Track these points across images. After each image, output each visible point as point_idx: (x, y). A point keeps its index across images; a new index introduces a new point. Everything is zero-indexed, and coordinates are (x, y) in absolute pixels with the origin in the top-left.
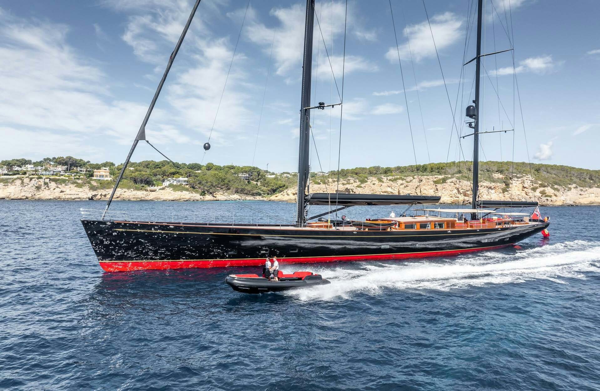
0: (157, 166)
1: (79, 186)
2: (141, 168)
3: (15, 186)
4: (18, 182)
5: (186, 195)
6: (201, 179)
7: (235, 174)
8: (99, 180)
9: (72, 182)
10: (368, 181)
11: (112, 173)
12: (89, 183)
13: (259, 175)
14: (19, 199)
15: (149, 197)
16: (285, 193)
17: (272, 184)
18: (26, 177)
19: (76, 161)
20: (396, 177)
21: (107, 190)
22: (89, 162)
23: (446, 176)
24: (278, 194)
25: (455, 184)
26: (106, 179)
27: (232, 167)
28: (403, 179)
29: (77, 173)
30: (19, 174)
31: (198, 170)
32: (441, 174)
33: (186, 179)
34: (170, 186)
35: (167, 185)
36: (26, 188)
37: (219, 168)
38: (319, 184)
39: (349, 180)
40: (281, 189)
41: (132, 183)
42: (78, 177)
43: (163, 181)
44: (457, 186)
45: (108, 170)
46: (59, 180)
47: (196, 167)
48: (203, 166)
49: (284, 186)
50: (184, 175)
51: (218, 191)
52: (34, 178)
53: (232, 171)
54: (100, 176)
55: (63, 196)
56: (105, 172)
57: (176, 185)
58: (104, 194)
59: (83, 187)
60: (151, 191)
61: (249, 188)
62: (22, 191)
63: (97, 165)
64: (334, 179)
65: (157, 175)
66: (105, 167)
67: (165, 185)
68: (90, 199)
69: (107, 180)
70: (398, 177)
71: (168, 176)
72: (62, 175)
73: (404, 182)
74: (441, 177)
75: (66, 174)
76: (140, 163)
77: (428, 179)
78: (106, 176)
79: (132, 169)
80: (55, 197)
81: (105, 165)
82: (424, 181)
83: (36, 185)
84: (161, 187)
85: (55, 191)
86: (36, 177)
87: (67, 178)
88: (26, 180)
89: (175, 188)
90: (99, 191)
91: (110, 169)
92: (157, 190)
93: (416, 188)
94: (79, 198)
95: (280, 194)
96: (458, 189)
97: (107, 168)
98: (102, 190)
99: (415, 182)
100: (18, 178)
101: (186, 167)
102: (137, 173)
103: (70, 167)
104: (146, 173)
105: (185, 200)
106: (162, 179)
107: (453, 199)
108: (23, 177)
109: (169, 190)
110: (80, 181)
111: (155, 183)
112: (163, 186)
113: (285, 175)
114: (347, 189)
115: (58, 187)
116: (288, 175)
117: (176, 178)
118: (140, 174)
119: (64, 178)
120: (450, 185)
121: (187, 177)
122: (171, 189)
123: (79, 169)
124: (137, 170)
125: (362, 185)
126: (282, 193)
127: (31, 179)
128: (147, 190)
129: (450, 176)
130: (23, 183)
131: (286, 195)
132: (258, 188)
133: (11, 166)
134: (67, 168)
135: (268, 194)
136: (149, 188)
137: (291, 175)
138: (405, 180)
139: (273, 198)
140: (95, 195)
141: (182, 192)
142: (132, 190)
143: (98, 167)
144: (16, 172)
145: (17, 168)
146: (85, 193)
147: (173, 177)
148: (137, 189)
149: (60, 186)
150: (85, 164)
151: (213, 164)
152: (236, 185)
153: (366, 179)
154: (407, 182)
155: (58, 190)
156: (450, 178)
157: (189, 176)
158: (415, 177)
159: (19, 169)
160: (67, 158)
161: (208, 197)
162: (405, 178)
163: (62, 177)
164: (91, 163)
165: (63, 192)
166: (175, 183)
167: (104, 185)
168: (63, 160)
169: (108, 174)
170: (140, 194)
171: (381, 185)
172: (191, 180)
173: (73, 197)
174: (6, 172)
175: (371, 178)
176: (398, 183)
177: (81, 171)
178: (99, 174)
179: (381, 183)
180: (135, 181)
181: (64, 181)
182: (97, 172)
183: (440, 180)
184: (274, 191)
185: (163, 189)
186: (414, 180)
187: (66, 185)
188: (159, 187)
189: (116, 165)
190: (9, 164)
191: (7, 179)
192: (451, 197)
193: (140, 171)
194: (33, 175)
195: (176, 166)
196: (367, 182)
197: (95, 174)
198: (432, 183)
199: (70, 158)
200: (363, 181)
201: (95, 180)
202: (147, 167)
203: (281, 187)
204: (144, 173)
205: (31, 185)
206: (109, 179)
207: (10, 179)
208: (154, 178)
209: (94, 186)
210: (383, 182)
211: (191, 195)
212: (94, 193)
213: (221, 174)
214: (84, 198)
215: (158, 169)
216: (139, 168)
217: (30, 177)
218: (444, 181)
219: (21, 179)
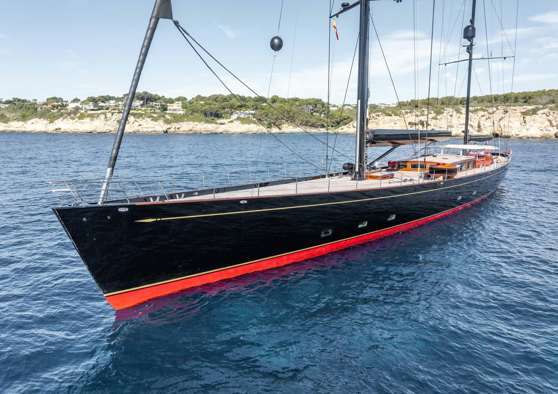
0: (225, 99)
1: (155, 119)
2: (211, 101)
3: (100, 121)
4: (102, 117)
5: (254, 128)
6: (267, 112)
7: (300, 106)
8: (172, 114)
9: (148, 116)
10: (445, 112)
11: (184, 107)
12: (164, 117)
13: (323, 107)
14: (104, 133)
15: (219, 130)
16: (351, 126)
17: (336, 116)
18: (109, 112)
19: (151, 96)
20: (477, 108)
21: (180, 123)
22: (163, 97)
23: (537, 106)
24: (343, 127)
25: (547, 116)
26: (179, 112)
27: (296, 100)
28: (484, 111)
29: (152, 107)
30: (102, 109)
31: (263, 103)
32: (529, 104)
33: (253, 112)
34: (238, 119)
35: (235, 118)
36: (109, 122)
37: (283, 101)
38: (391, 115)
39: (423, 111)
40: (345, 121)
41: (203, 117)
42: (153, 111)
43: (232, 114)
44: (551, 118)
45: (181, 105)
46: (137, 114)
47: (262, 99)
48: (268, 99)
49: (349, 118)
50: (251, 107)
51: (284, 123)
52: (115, 113)
53: (297, 103)
54: (173, 110)
55: (141, 129)
56: (178, 106)
57: (243, 118)
58: (177, 127)
59: (158, 121)
60: (220, 124)
61: (313, 120)
62: (106, 125)
63: (170, 99)
64: (407, 110)
65: (225, 108)
66: (178, 101)
67: (234, 118)
68: (165, 132)
69: (180, 114)
70: (479, 108)
71: (236, 109)
72: (140, 109)
73: (486, 113)
74: (530, 107)
75: (143, 109)
76: (209, 97)
77: (515, 110)
78: (179, 110)
79: (202, 102)
80: (134, 130)
81: (178, 99)
82: (510, 112)
83: (117, 119)
84: (230, 120)
85: (134, 124)
86: (117, 111)
87: (144, 112)
88: (109, 115)
89: (243, 121)
90: (173, 124)
91: (182, 103)
92: (226, 123)
93: (500, 120)
94: (155, 131)
95: (346, 126)
96: (550, 121)
97: (180, 103)
98: (176, 124)
99: (499, 114)
100: (102, 113)
101: (252, 100)
102: (207, 107)
103: (147, 101)
104: (215, 106)
105: (253, 132)
106: (230, 112)
107: (543, 133)
108: (106, 112)
109: (237, 123)
110: (155, 115)
111: (224, 116)
112: (232, 119)
113: (347, 107)
114: (421, 121)
115: (136, 121)
116: (350, 107)
117: (244, 110)
118: (210, 107)
119: (141, 112)
120: (541, 117)
121: (254, 110)
122: (240, 122)
123: (154, 103)
124: (206, 104)
125: (438, 117)
126: (348, 125)
127: (113, 114)
128: (216, 123)
129: (541, 106)
130: (106, 117)
131: (352, 128)
132: (322, 121)
133: (96, 102)
134: (144, 103)
135: (332, 126)
136: (218, 121)
137: (352, 107)
138: (487, 111)
139: (339, 130)
140: (170, 128)
141: (249, 124)
142: (203, 123)
143: (171, 101)
144: (100, 107)
145: (101, 104)
146: (160, 126)
147: (241, 110)
148: (207, 122)
149: (138, 120)
150: (159, 99)
151: (278, 97)
152: (301, 118)
153: (442, 110)
154: (490, 113)
155: (136, 124)
156: (542, 109)
157: (256, 109)
158: (499, 108)
159: (103, 104)
160: (143, 93)
161: (275, 130)
162: (487, 109)
163: (140, 111)
164: (166, 97)
165: (141, 125)
166: (242, 116)
167: (177, 119)
168: (140, 95)
169: (181, 108)
170: (210, 127)
171: (459, 117)
172: (257, 112)
173: (150, 130)
174: (92, 107)
175: (448, 109)
176: (478, 114)
177: (156, 105)
178: (172, 108)
179: (459, 115)
180: (206, 115)
181: (141, 115)
182: (170, 107)
183: (530, 111)
184: (338, 124)
185: (232, 122)
186: (498, 111)
187: (143, 119)
188: (228, 120)
189: (188, 100)
190: (94, 100)
191: (93, 114)
192: (542, 130)
193: (210, 104)
194: (114, 109)
195: (243, 99)
196: (443, 113)
197: (168, 108)
198: (520, 114)
199: (146, 93)
200: (439, 113)
201: (169, 114)
202: (216, 101)
203: (345, 119)
204: (213, 106)
205: (113, 119)
206: (182, 112)
207: (96, 113)
208: (222, 112)
209: (168, 120)
210: (461, 113)
211: (258, 127)
212: (169, 126)
213: (286, 107)
214: (159, 131)
215: (227, 102)
216: (208, 102)
217: (112, 111)
218: (534, 112)
219: (105, 114)
